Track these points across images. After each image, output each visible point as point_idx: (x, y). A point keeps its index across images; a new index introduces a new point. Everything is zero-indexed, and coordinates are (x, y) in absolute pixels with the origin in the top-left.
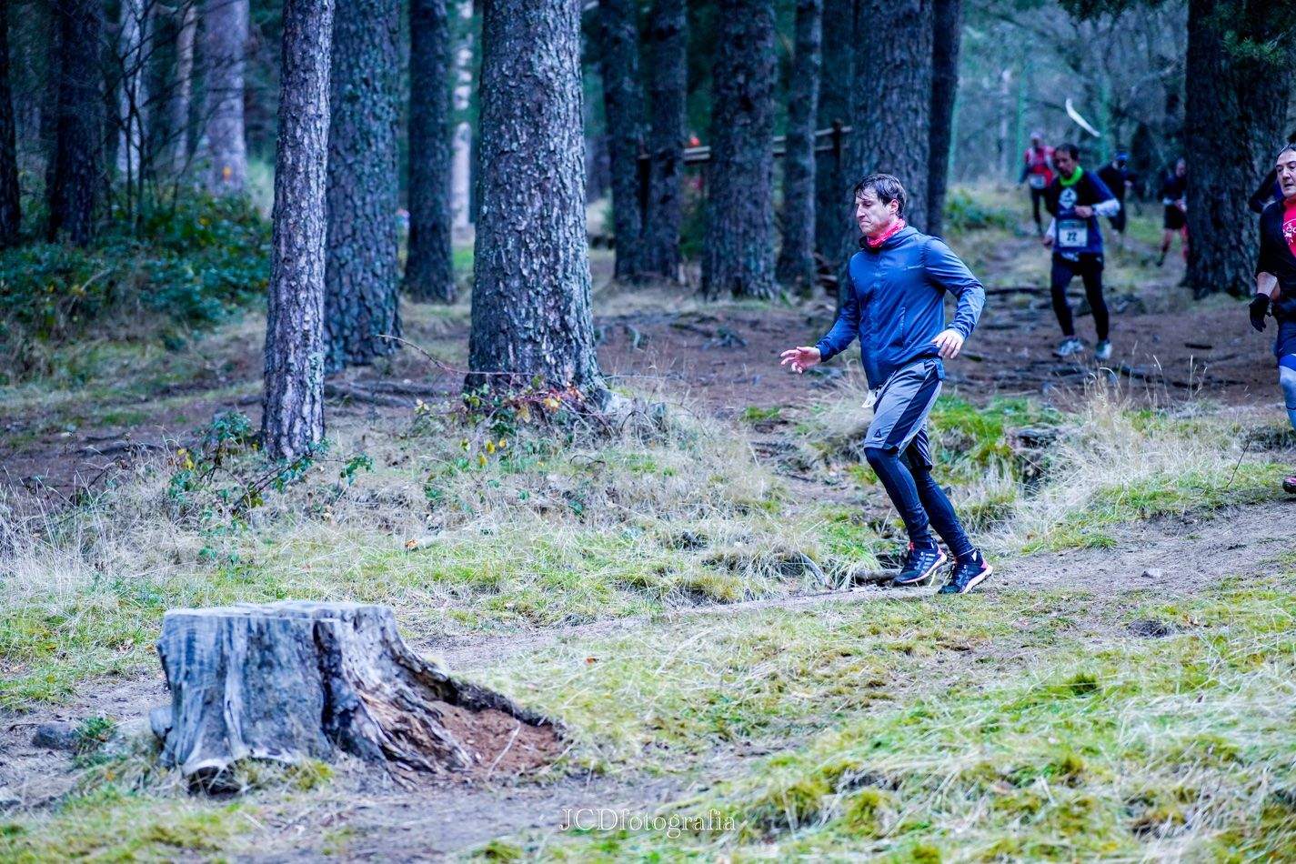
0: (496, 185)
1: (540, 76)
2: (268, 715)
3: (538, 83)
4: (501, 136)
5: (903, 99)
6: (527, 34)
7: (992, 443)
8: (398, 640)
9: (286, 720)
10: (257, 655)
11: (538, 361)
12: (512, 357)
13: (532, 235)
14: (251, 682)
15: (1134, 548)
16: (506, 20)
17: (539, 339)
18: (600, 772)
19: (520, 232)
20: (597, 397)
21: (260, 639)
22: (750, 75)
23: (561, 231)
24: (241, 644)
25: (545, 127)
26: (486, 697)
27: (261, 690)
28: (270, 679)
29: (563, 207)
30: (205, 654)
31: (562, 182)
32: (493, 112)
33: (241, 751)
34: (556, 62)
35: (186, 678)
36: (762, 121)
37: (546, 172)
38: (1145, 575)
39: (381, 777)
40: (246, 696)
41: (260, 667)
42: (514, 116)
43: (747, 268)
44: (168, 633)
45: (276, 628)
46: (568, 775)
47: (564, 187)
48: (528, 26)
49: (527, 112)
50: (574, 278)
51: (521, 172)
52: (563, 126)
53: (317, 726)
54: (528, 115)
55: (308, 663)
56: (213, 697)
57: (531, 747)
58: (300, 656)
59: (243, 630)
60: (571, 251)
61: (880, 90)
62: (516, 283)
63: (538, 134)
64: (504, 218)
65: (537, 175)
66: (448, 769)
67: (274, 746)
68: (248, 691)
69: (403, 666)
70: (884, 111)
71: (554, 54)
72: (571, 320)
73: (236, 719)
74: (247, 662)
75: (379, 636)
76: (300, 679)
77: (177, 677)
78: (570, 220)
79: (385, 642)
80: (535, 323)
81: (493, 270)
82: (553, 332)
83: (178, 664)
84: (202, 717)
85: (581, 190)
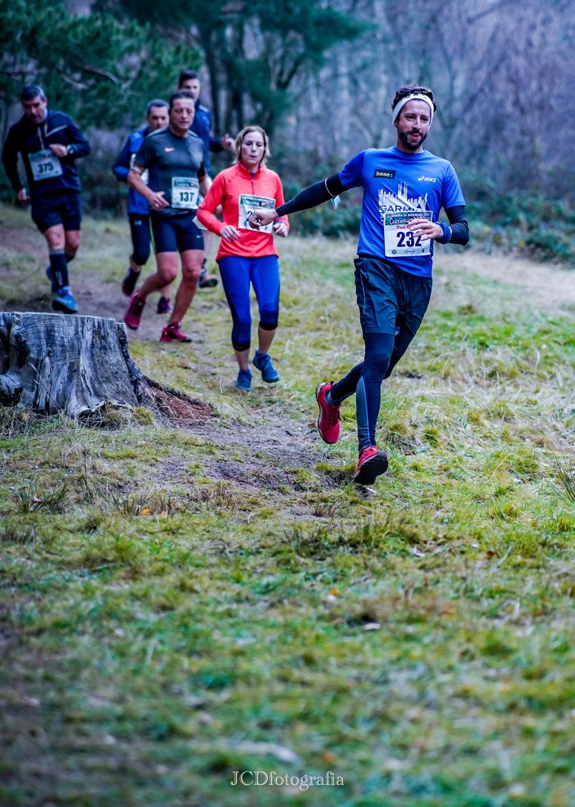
9: (118, 383)
10: (98, 341)
14: (96, 359)
21: (99, 332)
24: (88, 335)
27: (102, 364)
28: (107, 357)
33: (95, 401)
35: (48, 355)
40: (94, 367)
41: (100, 349)
44: (25, 327)
53: (131, 387)
58: (118, 344)
59: (90, 326)
67: (118, 398)
73: (88, 382)
74: (93, 346)
76: (120, 358)
77: (40, 354)
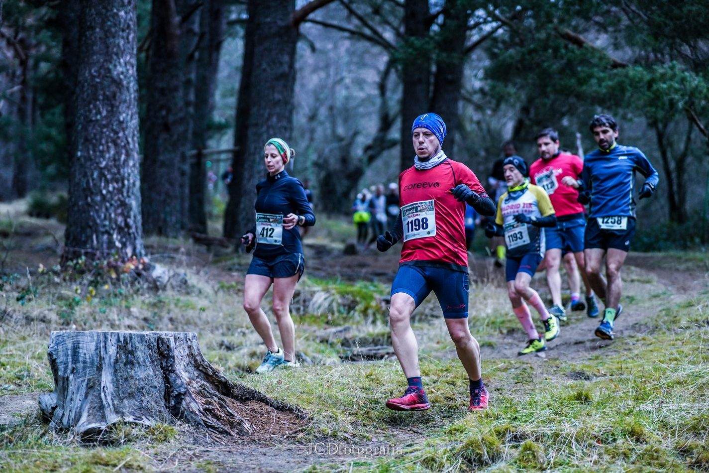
0: (86, 140)
1: (116, 77)
2: (131, 396)
3: (114, 81)
4: (90, 111)
5: (279, 120)
6: (107, 52)
7: (369, 304)
8: (200, 354)
9: (143, 398)
10: (123, 357)
11: (111, 244)
12: (95, 242)
13: (109, 171)
14: (119, 374)
15: (507, 347)
16: (94, 44)
17: (112, 232)
18: (335, 436)
19: (101, 169)
20: (147, 268)
21: (126, 347)
22: (169, 111)
23: (126, 170)
24: (112, 350)
25: (118, 107)
26: (249, 393)
27: (126, 379)
28: (133, 372)
29: (128, 155)
30: (87, 356)
31: (127, 139)
32: (85, 97)
33: (113, 418)
34: (124, 70)
35: (72, 372)
36: (175, 137)
37: (116, 133)
38: (537, 356)
39: (205, 436)
40: (116, 383)
41: (125, 365)
42: (99, 100)
43: (165, 221)
44: (57, 344)
45: (136, 340)
46: (315, 436)
47: (128, 143)
48: (108, 47)
49: (106, 97)
50: (133, 197)
51: (102, 132)
52: (128, 107)
53: (163, 403)
54: (108, 100)
55: (156, 363)
56: (94, 384)
57: (286, 422)
58: (151, 359)
59: (114, 341)
60: (131, 181)
61: (266, 115)
62: (98, 198)
63: (113, 111)
64: (91, 160)
65: (112, 135)
66: (238, 433)
67: (137, 415)
68: (118, 380)
69: (201, 371)
70: (268, 127)
71: (123, 64)
72: (131, 221)
73: (109, 398)
74: (117, 361)
75: (187, 352)
76: (151, 373)
77: (65, 372)
78: (131, 163)
79: (191, 355)
80: (110, 222)
81: (84, 190)
82: (120, 230)
83: (66, 363)
84: (86, 397)
85: (137, 145)
